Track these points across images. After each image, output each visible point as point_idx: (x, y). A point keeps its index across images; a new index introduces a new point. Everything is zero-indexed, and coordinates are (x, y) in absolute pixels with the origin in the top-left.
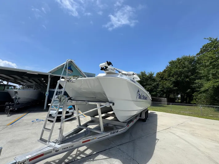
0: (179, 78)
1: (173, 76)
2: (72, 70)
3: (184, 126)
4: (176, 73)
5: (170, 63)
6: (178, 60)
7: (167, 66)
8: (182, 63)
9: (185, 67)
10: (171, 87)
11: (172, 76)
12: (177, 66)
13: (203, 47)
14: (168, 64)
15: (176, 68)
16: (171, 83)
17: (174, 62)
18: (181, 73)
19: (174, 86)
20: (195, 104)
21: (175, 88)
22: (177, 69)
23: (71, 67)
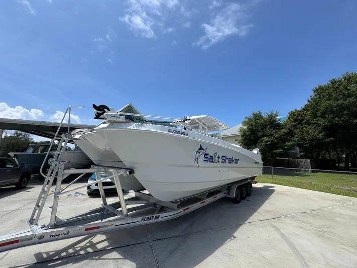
0: (337, 119)
1: (323, 116)
4: (328, 111)
5: (316, 91)
6: (334, 82)
7: (309, 98)
8: (341, 88)
9: (349, 96)
10: (320, 136)
11: (320, 117)
12: (330, 95)
14: (312, 94)
15: (329, 99)
16: (319, 129)
17: (323, 89)
18: (342, 108)
19: (326, 136)
21: (328, 140)
22: (331, 102)
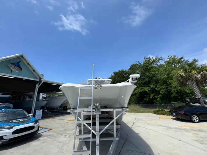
5: (114, 73)
8: (122, 74)
13: (131, 66)
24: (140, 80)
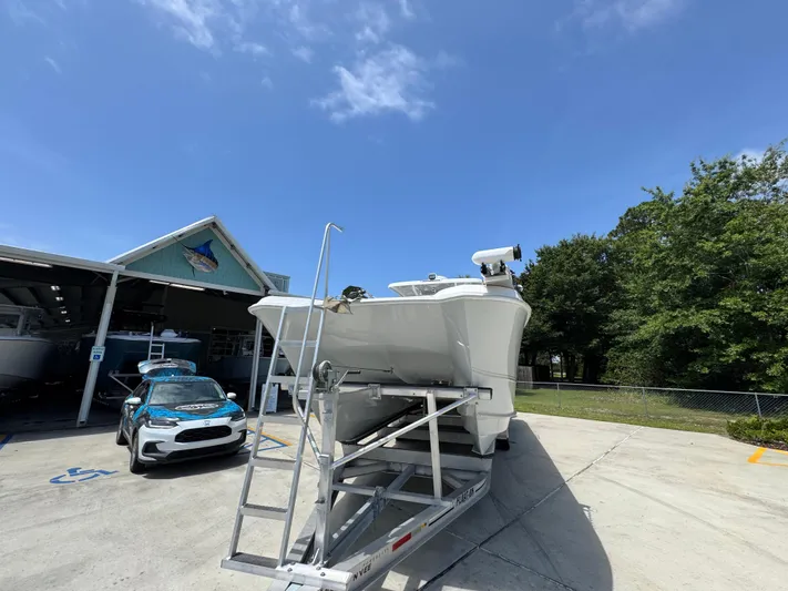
0: (568, 303)
1: (550, 296)
2: (216, 256)
3: (623, 455)
4: (558, 288)
5: (541, 254)
6: (564, 245)
7: (528, 263)
8: (575, 256)
9: (584, 270)
10: (545, 329)
11: (547, 296)
12: (561, 265)
13: (627, 215)
14: (534, 258)
15: (560, 271)
16: (543, 317)
17: (551, 253)
18: (574, 287)
19: (554, 328)
20: (612, 383)
21: (557, 334)
22: (562, 276)
23: (212, 248)
24: (664, 279)
